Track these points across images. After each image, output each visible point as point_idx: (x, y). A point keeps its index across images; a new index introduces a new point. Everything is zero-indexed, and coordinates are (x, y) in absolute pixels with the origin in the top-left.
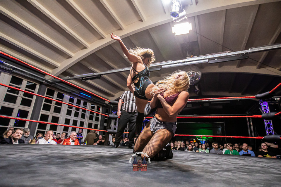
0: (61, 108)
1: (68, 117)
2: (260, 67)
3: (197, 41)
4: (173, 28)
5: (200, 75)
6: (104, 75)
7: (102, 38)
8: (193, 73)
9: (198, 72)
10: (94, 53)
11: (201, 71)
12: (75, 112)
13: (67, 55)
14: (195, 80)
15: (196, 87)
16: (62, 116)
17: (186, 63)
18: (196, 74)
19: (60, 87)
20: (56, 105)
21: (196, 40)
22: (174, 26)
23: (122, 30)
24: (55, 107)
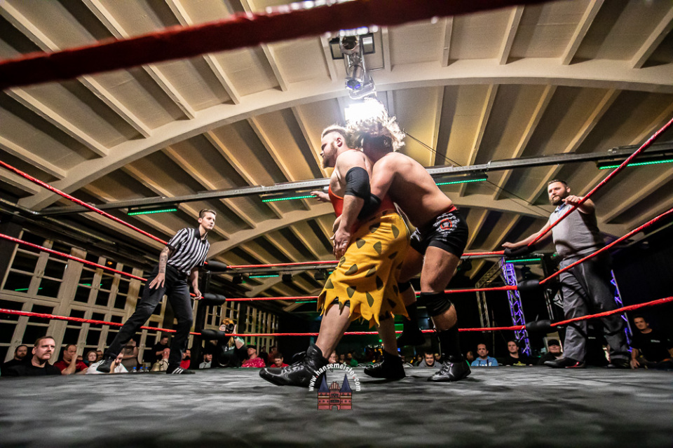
0: (59, 283)
1: (80, 306)
2: (500, 197)
6: (181, 204)
7: (185, 118)
10: (160, 151)
12: (100, 292)
13: (90, 150)
16: (63, 303)
19: (60, 229)
20: (45, 275)
23: (234, 103)
24: (43, 279)
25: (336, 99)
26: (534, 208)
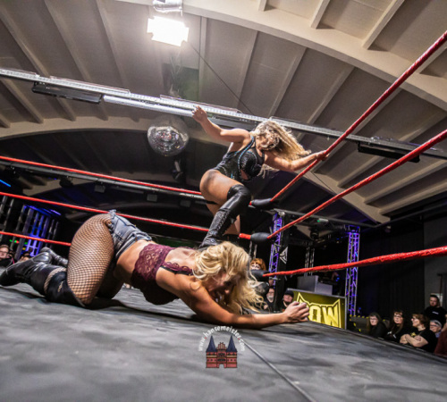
3: (197, 71)
8: (172, 132)
11: (189, 134)
15: (177, 164)
17: (156, 106)
21: (196, 67)
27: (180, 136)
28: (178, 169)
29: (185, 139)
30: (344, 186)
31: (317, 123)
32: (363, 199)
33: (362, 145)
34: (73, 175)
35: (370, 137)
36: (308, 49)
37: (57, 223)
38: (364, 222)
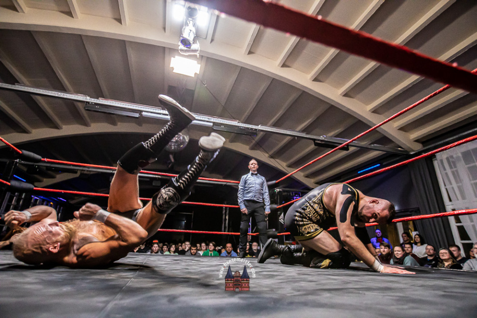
2: (252, 148)
4: (172, 58)
5: (187, 141)
9: (186, 136)
11: (189, 135)
14: (179, 145)
18: (181, 138)
21: (193, 89)
22: (174, 57)
25: (164, 48)
26: (272, 160)
27: (184, 138)
28: (173, 160)
29: (187, 139)
30: (290, 166)
31: (275, 125)
32: (302, 174)
33: (316, 141)
34: (90, 169)
35: (320, 136)
36: (274, 79)
37: (62, 208)
38: (302, 189)
